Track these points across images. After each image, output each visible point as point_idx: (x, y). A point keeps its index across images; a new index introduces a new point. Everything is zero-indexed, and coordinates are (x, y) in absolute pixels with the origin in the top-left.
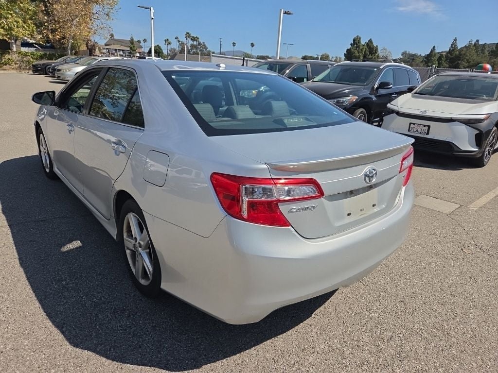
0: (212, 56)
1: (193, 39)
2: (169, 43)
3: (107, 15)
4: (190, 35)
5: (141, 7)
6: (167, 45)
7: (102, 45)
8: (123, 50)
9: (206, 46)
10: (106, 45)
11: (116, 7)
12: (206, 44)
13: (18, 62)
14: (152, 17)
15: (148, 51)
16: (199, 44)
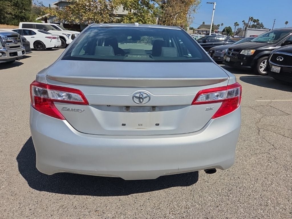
0: (248, 29)
1: (255, 21)
2: (237, 25)
3: (194, 11)
4: (253, 19)
5: (209, 3)
6: (236, 26)
7: (196, 29)
8: (206, 31)
9: (263, 25)
10: (198, 28)
11: (199, 6)
12: (263, 24)
13: (147, 40)
14: (214, 8)
15: (222, 31)
16: (258, 24)
